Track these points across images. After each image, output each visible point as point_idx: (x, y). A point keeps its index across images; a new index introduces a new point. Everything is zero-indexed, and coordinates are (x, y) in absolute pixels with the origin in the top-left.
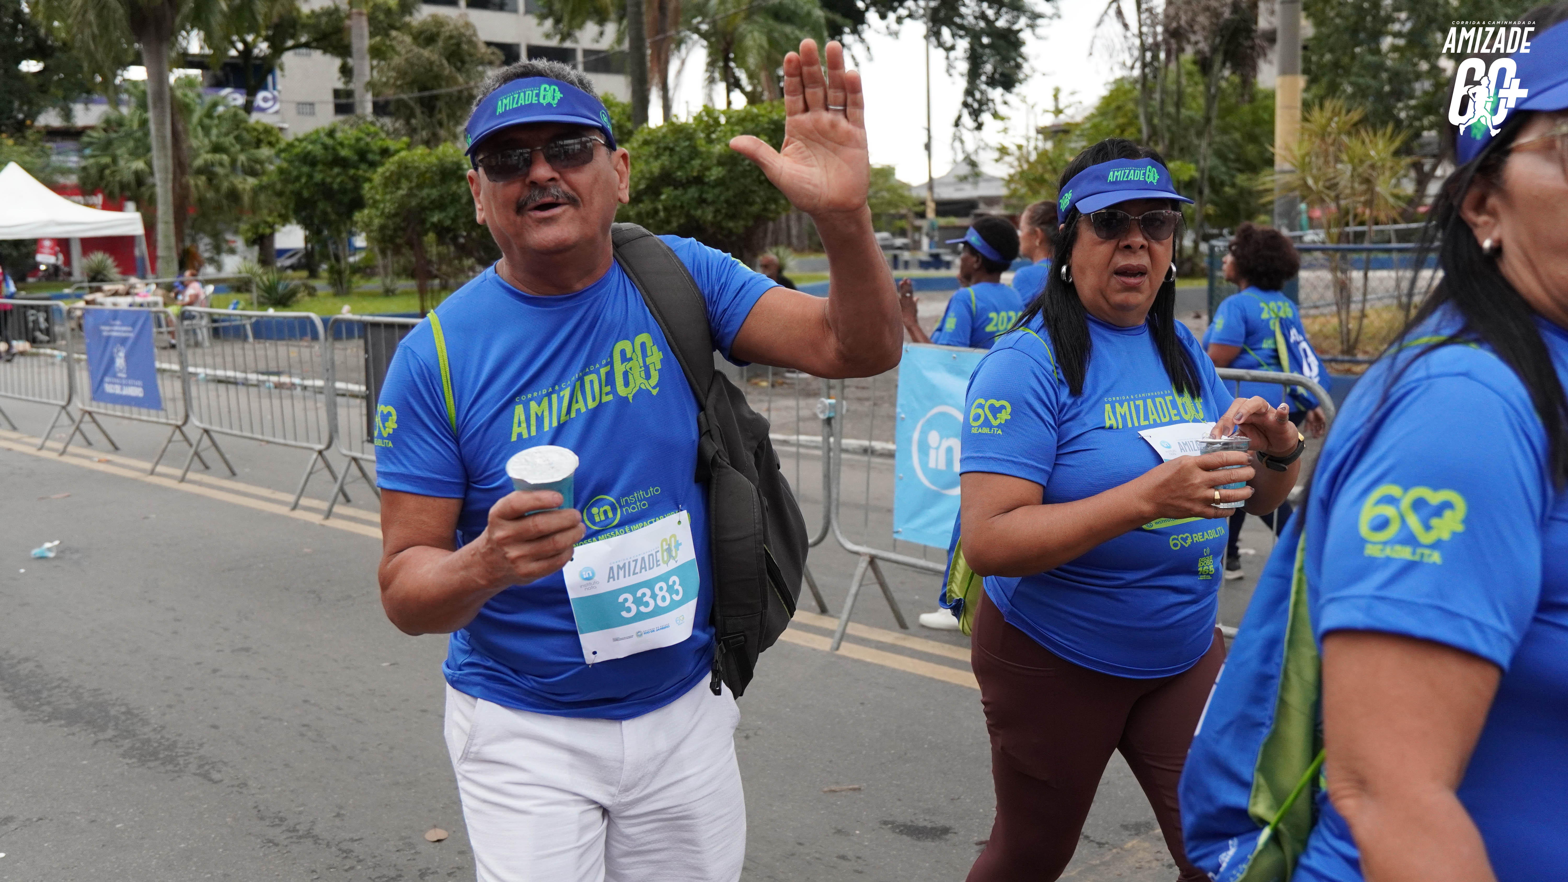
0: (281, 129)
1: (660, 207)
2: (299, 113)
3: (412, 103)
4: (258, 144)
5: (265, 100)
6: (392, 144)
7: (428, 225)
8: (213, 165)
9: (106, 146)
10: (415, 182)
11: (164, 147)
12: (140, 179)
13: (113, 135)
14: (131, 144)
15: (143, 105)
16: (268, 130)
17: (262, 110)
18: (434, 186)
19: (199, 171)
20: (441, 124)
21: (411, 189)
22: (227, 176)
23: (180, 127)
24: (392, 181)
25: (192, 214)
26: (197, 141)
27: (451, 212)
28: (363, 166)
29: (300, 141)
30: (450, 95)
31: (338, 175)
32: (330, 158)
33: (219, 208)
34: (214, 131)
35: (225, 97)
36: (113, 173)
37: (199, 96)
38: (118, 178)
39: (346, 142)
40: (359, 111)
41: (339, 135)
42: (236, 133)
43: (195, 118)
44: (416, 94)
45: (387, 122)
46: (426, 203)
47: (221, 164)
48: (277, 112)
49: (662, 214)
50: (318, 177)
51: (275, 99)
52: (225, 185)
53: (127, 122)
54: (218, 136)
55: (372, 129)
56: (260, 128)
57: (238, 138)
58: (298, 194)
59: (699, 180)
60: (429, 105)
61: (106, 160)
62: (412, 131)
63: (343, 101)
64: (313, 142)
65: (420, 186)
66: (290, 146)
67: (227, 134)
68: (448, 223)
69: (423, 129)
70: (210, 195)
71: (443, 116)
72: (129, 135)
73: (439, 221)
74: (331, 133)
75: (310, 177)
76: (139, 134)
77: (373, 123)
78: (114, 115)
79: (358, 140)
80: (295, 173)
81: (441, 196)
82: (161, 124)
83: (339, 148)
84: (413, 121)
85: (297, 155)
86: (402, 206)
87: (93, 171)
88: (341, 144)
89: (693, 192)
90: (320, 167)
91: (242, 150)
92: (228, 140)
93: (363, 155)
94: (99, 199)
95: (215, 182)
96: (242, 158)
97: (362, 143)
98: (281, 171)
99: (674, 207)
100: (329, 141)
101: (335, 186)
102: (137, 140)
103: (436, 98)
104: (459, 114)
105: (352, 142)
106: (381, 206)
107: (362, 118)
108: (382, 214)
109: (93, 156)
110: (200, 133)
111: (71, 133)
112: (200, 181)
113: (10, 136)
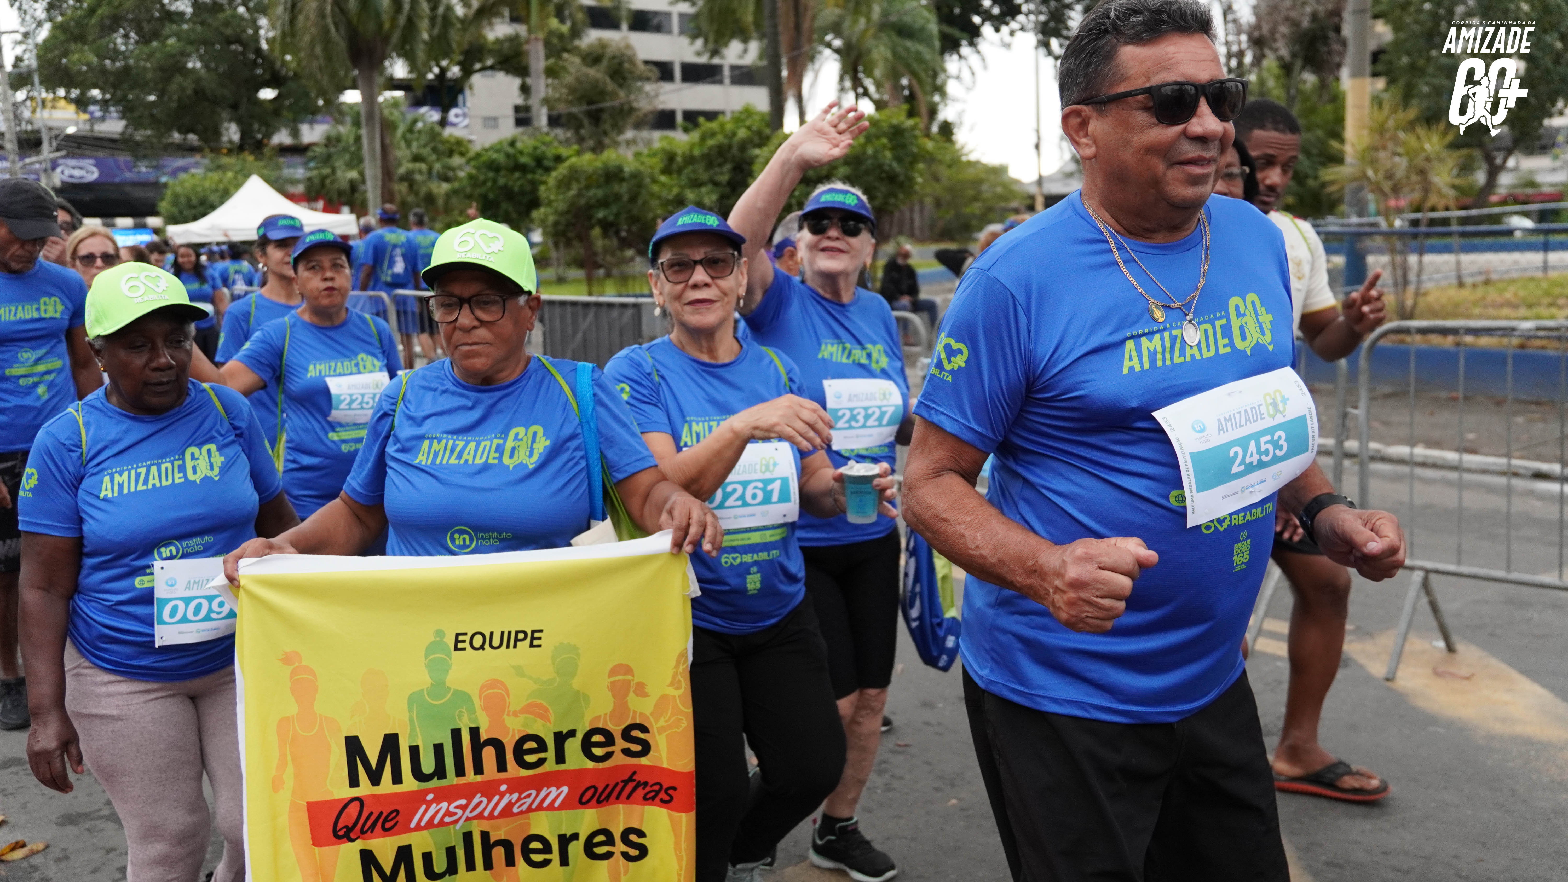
0: (470, 141)
2: (486, 126)
3: (581, 116)
4: (451, 153)
5: (457, 116)
6: (564, 151)
7: (594, 221)
8: (413, 172)
9: (327, 159)
10: (583, 183)
11: (373, 159)
12: (354, 187)
13: (332, 150)
14: (347, 157)
15: (357, 124)
16: (459, 142)
17: (454, 125)
18: (599, 186)
19: (403, 179)
20: (605, 133)
21: (580, 190)
22: (424, 182)
23: (387, 141)
24: (564, 184)
26: (402, 153)
27: (614, 209)
28: (540, 171)
29: (486, 150)
30: (613, 108)
31: (518, 179)
32: (512, 164)
34: (415, 144)
35: (423, 115)
36: (333, 182)
37: (403, 114)
38: (336, 186)
39: (526, 151)
40: (535, 123)
41: (519, 145)
42: (432, 145)
43: (399, 133)
44: (584, 108)
45: (559, 132)
46: (593, 201)
47: (420, 172)
48: (466, 127)
50: (501, 181)
51: (465, 115)
52: (423, 191)
53: (344, 138)
54: (418, 147)
55: (548, 139)
56: (453, 140)
57: (434, 150)
58: (484, 197)
60: (595, 117)
61: (326, 171)
62: (581, 140)
63: (522, 115)
65: (588, 187)
66: (478, 155)
67: (425, 146)
68: (611, 218)
69: (590, 138)
70: (411, 199)
71: (607, 126)
72: (345, 149)
73: (605, 218)
74: (512, 143)
75: (495, 181)
76: (352, 149)
77: (547, 134)
78: (333, 133)
79: (535, 148)
80: (482, 178)
81: (606, 196)
82: (372, 139)
83: (519, 156)
84: (583, 132)
85: (484, 163)
86: (572, 203)
87: (317, 181)
88: (521, 153)
90: (503, 173)
91: (438, 160)
92: (426, 152)
93: (539, 161)
94: (320, 204)
95: (415, 188)
96: (437, 166)
97: (539, 152)
98: (471, 177)
100: (510, 150)
101: (516, 189)
102: (353, 154)
103: (601, 110)
104: (621, 123)
105: (530, 150)
106: (555, 204)
107: (538, 129)
108: (556, 212)
109: (317, 168)
110: (403, 144)
111: (298, 150)
112: (403, 187)
113: (251, 153)
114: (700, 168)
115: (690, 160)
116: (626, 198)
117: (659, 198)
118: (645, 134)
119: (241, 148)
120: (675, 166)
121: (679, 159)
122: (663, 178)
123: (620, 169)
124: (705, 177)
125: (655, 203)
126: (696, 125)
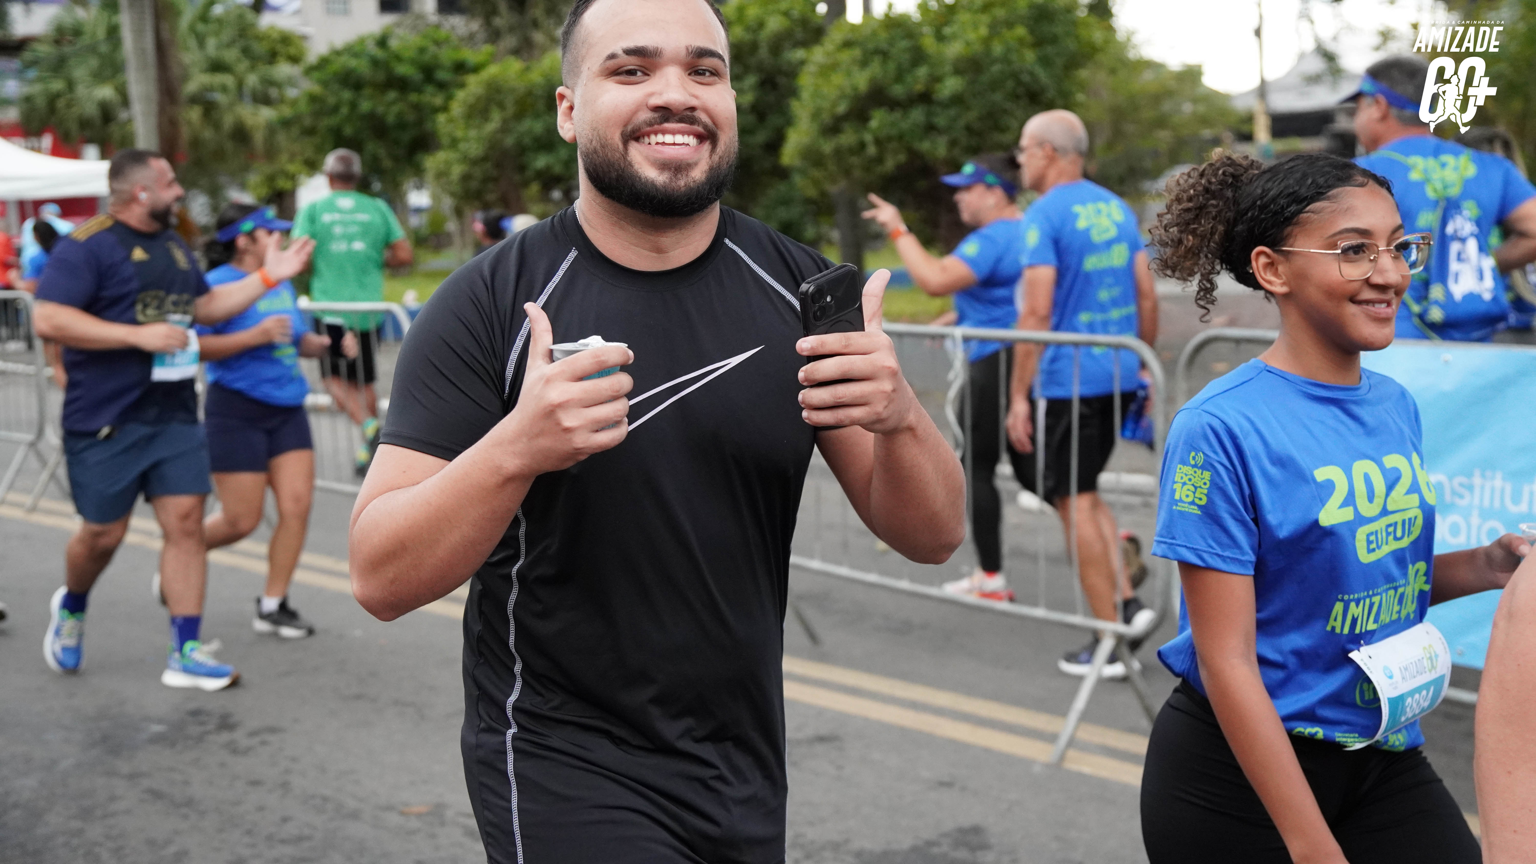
0: (306, 38)
1: (868, 137)
2: (329, 14)
4: (273, 58)
6: (470, 55)
7: (529, 173)
8: (210, 89)
9: (59, 64)
10: (511, 109)
11: (142, 65)
12: (107, 114)
13: (67, 49)
14: (95, 61)
15: (113, 7)
16: (287, 39)
17: (276, 9)
19: (194, 101)
20: (535, 24)
21: (505, 121)
22: (231, 106)
23: (166, 36)
24: (478, 111)
25: (182, 162)
26: (191, 57)
28: (430, 89)
29: (336, 53)
31: (394, 103)
32: (382, 77)
33: (219, 155)
34: (212, 42)
36: (69, 104)
38: (75, 112)
39: (405, 54)
40: (417, 7)
41: (393, 44)
42: (241, 43)
43: (185, 22)
45: (459, 22)
46: (527, 141)
47: (224, 89)
48: (296, 12)
49: (872, 150)
50: (365, 106)
52: (228, 121)
53: (88, 29)
54: (218, 48)
55: (440, 34)
56: (275, 35)
57: (246, 52)
59: (925, 98)
61: (58, 85)
62: (495, 36)
64: (355, 55)
65: (519, 116)
66: (323, 61)
67: (229, 45)
68: (558, 169)
69: (511, 32)
70: (208, 134)
72: (91, 48)
73: (548, 168)
74: (381, 42)
75: (353, 105)
76: (105, 48)
77: (439, 25)
78: (69, 20)
79: (421, 50)
80: (332, 100)
82: (138, 31)
83: (393, 63)
84: (498, 22)
85: (334, 75)
86: (492, 144)
87: (41, 102)
88: (398, 58)
89: (917, 115)
90: (367, 91)
91: (252, 69)
92: (231, 55)
93: (429, 72)
94: (51, 143)
95: (215, 115)
96: (251, 80)
97: (427, 56)
98: (313, 99)
99: (890, 139)
100: (378, 53)
101: (391, 119)
102: (103, 57)
105: (413, 54)
106: (462, 146)
107: (422, 16)
108: (465, 159)
109: (41, 80)
110: (193, 43)
111: (7, 47)
112: (194, 114)
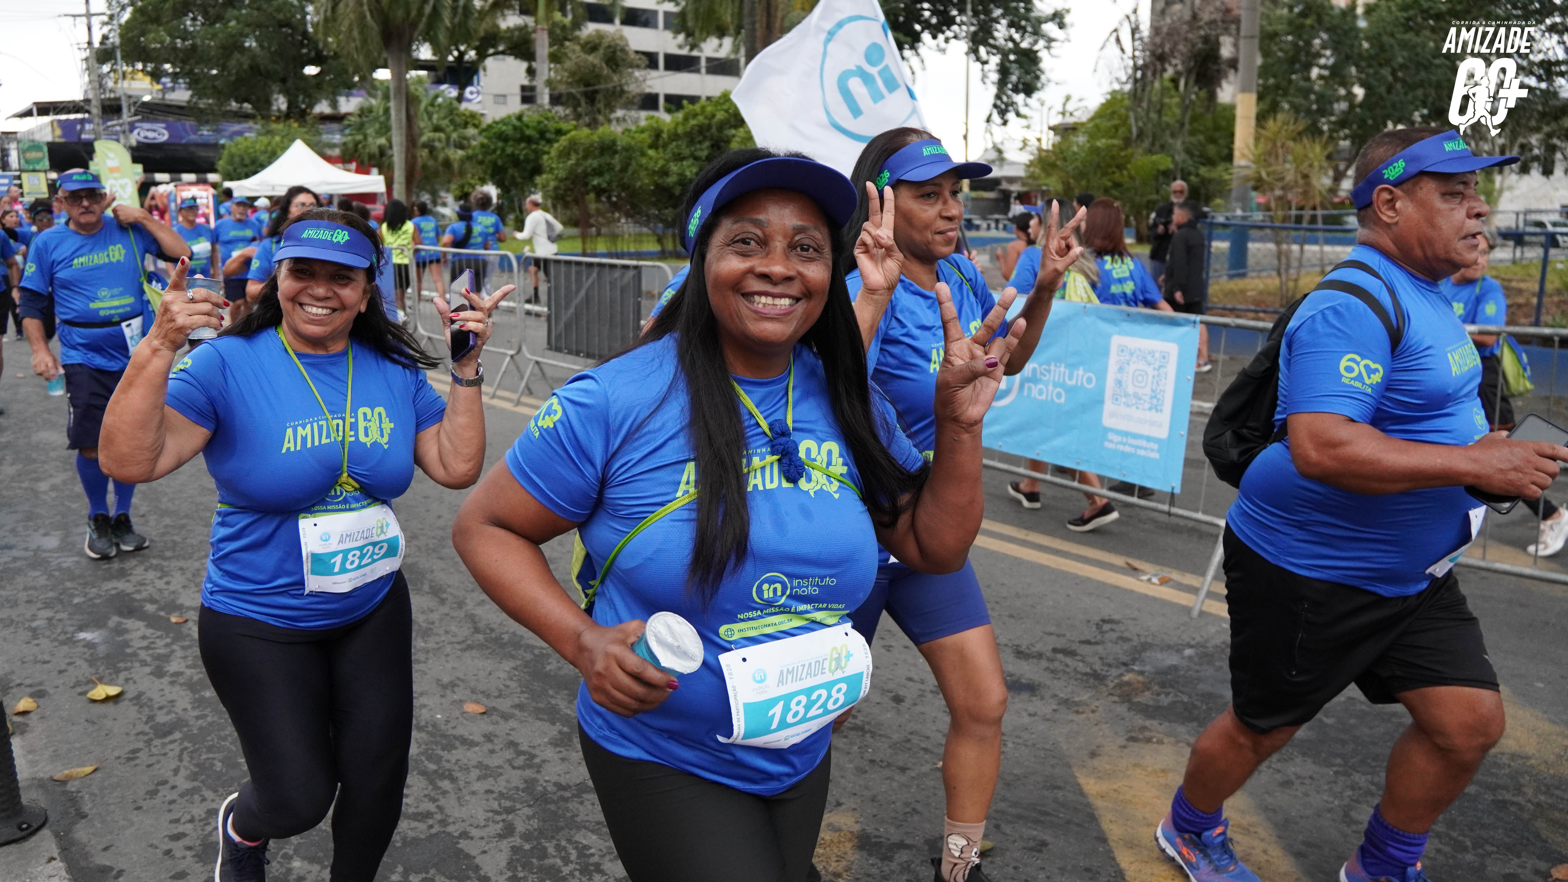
0: (482, 115)
2: (496, 103)
3: (578, 96)
4: (466, 125)
5: (472, 93)
6: (564, 126)
7: (590, 187)
8: (433, 140)
9: (361, 127)
10: (581, 154)
11: (400, 128)
12: (382, 151)
13: (365, 119)
14: (377, 126)
15: (386, 97)
16: (473, 115)
17: (469, 101)
18: (595, 158)
19: (425, 146)
20: (599, 112)
21: (578, 160)
22: (443, 149)
23: (412, 112)
24: (564, 154)
25: (418, 177)
26: (424, 123)
27: (607, 177)
28: (543, 143)
29: (496, 123)
30: (607, 90)
31: (523, 149)
32: (518, 136)
33: (436, 174)
34: (435, 116)
35: (443, 91)
36: (364, 147)
37: (426, 90)
38: (367, 150)
39: (531, 124)
40: (539, 101)
41: (525, 119)
42: (450, 117)
43: (423, 106)
44: (582, 89)
45: (560, 110)
46: (589, 170)
47: (440, 140)
48: (479, 102)
50: (509, 150)
51: (478, 93)
52: (441, 156)
53: (375, 110)
54: (438, 119)
55: (549, 115)
56: (467, 114)
57: (452, 122)
58: (494, 164)
60: (591, 98)
61: (359, 137)
62: (578, 117)
63: (527, 94)
64: (505, 124)
65: (585, 157)
66: (490, 127)
67: (444, 118)
68: (604, 185)
69: (586, 115)
70: (431, 163)
71: (601, 105)
72: (376, 119)
73: (599, 184)
74: (519, 118)
75: (503, 150)
76: (382, 119)
77: (550, 111)
78: (366, 105)
79: (539, 122)
80: (492, 147)
81: (600, 166)
82: (398, 111)
83: (525, 128)
84: (579, 109)
85: (494, 134)
86: (571, 172)
87: (351, 146)
88: (527, 126)
90: (511, 143)
91: (455, 130)
92: (445, 123)
93: (542, 134)
94: (353, 166)
95: (434, 153)
96: (454, 136)
97: (542, 126)
98: (483, 146)
100: (517, 123)
101: (522, 157)
102: (381, 123)
103: (596, 92)
104: (613, 103)
105: (535, 124)
106: (556, 172)
107: (541, 106)
108: (556, 178)
109: (351, 135)
110: (425, 117)
111: (337, 118)
112: (425, 153)
113: (296, 121)
114: (683, 144)
115: (675, 136)
116: (618, 168)
117: (647, 169)
118: (633, 113)
119: (287, 116)
120: (660, 142)
121: (665, 136)
122: (651, 152)
123: (614, 143)
124: (686, 152)
125: (643, 174)
126: (679, 107)
